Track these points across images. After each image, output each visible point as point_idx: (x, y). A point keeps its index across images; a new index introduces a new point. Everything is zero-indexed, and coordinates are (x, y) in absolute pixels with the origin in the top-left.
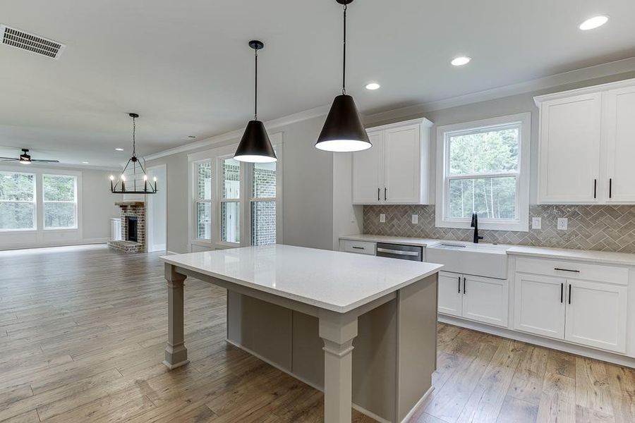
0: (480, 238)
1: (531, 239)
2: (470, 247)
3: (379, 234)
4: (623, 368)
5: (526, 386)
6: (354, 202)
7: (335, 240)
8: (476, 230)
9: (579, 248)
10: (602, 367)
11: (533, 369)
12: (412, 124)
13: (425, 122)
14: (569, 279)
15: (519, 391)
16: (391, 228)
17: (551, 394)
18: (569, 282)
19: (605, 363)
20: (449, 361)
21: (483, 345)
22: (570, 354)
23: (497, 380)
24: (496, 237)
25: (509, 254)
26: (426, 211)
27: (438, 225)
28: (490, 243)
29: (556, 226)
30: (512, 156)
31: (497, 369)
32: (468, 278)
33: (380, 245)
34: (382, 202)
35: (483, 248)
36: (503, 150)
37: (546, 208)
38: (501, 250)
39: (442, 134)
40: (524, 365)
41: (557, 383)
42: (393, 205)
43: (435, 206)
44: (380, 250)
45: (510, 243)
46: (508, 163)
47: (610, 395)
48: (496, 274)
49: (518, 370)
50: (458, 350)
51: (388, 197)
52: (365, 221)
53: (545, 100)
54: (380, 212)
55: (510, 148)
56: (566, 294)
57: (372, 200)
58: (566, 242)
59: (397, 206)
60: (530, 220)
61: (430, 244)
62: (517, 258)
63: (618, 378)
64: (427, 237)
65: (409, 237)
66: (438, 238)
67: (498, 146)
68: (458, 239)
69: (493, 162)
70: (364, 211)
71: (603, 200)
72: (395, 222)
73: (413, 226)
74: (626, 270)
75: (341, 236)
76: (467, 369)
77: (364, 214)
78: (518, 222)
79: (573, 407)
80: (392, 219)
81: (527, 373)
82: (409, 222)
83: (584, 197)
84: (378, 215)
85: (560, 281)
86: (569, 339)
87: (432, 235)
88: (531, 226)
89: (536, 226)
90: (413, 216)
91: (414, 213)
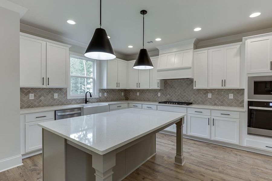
1: (99, 100)
16: (38, 103)
25: (109, 105)
26: (62, 91)
27: (68, 98)
29: (104, 95)
43: (67, 88)
64: (63, 104)
72: (42, 98)
73: (55, 100)
78: (96, 95)
82: (52, 98)
87: (66, 103)
88: (99, 96)
89: (100, 96)
90: (55, 94)
91: (55, 92)
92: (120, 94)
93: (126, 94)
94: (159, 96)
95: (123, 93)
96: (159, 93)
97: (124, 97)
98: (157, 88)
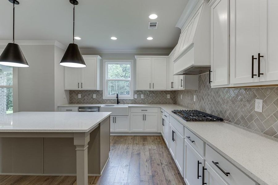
0: (119, 102)
1: (134, 102)
2: (116, 106)
3: (78, 103)
4: (157, 136)
5: (136, 148)
6: (65, 89)
7: (56, 107)
8: (118, 99)
10: (153, 137)
12: (94, 57)
13: (99, 57)
15: (135, 150)
16: (83, 101)
17: (143, 148)
18: (145, 114)
19: (153, 136)
20: (113, 147)
21: (122, 140)
22: (145, 136)
23: (128, 149)
24: (124, 102)
25: (129, 107)
26: (99, 93)
27: (104, 98)
28: (122, 104)
29: (141, 97)
30: (123, 72)
31: (128, 145)
32: (116, 117)
33: (80, 108)
34: (80, 89)
35: (120, 106)
36: (120, 69)
37: (138, 91)
38: (126, 106)
39: (105, 63)
40: (135, 142)
41: (144, 145)
42: (84, 90)
43: (103, 91)
44: (80, 110)
45: (128, 104)
46: (121, 74)
47: (155, 144)
48: (125, 114)
49: (133, 144)
50: (115, 143)
51: (83, 87)
52: (70, 98)
53: (138, 57)
54: (78, 93)
55: (122, 69)
56: (144, 118)
57: (76, 88)
58: (143, 102)
59: (86, 91)
60: (134, 95)
61: (102, 106)
62: (131, 108)
63: (156, 139)
64: (100, 103)
65: (92, 103)
66: (104, 103)
67: (118, 68)
68: (111, 103)
69: (117, 74)
70: (70, 93)
71: (152, 89)
72: (86, 97)
73: (94, 99)
74: (157, 109)
75: (59, 105)
76: (119, 149)
77: (70, 94)
78: (130, 96)
79: (148, 149)
80: (84, 96)
81: (136, 144)
82: (92, 97)
83: (147, 88)
84: (77, 95)
85: (143, 114)
86: (145, 131)
87: (101, 102)
88: (134, 97)
89: (136, 97)
90: (94, 95)
91: (94, 93)
92: (164, 97)
93: (175, 97)
94: (195, 100)
95: (169, 95)
96: (195, 96)
97: (171, 101)
98: (181, 88)
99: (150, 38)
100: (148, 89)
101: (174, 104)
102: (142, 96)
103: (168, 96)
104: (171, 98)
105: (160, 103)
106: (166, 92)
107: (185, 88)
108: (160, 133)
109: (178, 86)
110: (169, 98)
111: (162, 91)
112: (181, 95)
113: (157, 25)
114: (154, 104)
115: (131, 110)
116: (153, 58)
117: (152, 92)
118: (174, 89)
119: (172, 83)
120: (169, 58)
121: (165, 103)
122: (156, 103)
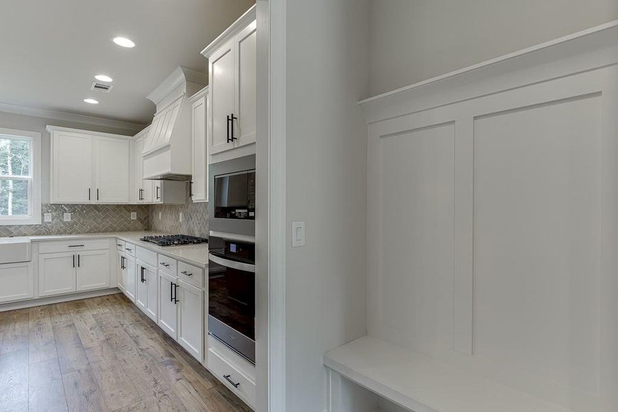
4: (108, 295)
5: (62, 319)
9: (79, 233)
11: (61, 312)
14: (77, 251)
15: (58, 323)
17: (78, 316)
18: (78, 253)
19: (100, 297)
23: (41, 325)
25: (32, 241)
29: (62, 219)
31: (37, 321)
38: (27, 240)
40: (54, 313)
41: (78, 312)
47: (106, 306)
49: (51, 316)
53: (55, 130)
56: (76, 261)
58: (69, 229)
60: (43, 215)
62: (40, 244)
63: (108, 300)
71: (94, 201)
74: (108, 240)
79: (91, 316)
81: (59, 315)
83: (82, 199)
85: (72, 254)
86: (79, 289)
88: (43, 220)
89: (48, 219)
92: (122, 217)
93: (148, 216)
94: (181, 221)
95: (136, 213)
96: (181, 214)
97: (139, 225)
98: (157, 201)
99: (91, 101)
100: (85, 201)
101: (145, 230)
102: (67, 217)
103: (134, 216)
104: (139, 219)
105: (113, 230)
106: (129, 208)
107: (164, 200)
108: (117, 289)
109: (151, 198)
110: (135, 218)
111: (118, 206)
112: (160, 213)
113: (110, 89)
114: (100, 231)
115: (40, 246)
116: (97, 137)
117: (96, 207)
118: (145, 202)
119: (141, 190)
120: (135, 141)
121: (126, 229)
122: (106, 231)
